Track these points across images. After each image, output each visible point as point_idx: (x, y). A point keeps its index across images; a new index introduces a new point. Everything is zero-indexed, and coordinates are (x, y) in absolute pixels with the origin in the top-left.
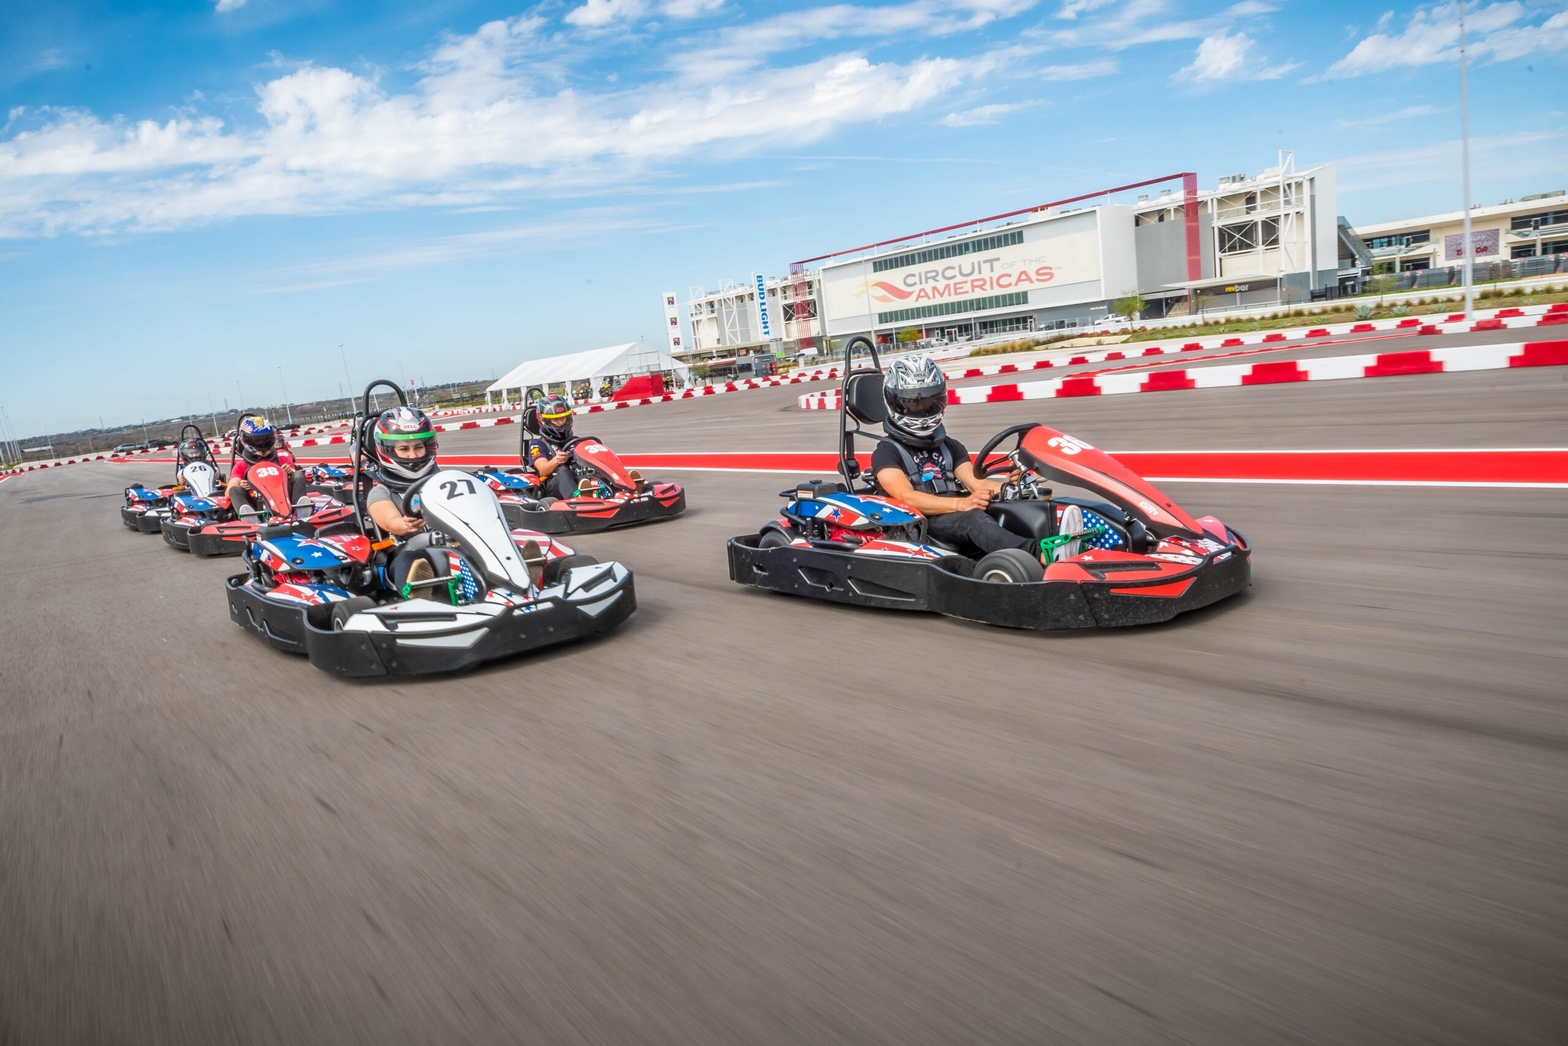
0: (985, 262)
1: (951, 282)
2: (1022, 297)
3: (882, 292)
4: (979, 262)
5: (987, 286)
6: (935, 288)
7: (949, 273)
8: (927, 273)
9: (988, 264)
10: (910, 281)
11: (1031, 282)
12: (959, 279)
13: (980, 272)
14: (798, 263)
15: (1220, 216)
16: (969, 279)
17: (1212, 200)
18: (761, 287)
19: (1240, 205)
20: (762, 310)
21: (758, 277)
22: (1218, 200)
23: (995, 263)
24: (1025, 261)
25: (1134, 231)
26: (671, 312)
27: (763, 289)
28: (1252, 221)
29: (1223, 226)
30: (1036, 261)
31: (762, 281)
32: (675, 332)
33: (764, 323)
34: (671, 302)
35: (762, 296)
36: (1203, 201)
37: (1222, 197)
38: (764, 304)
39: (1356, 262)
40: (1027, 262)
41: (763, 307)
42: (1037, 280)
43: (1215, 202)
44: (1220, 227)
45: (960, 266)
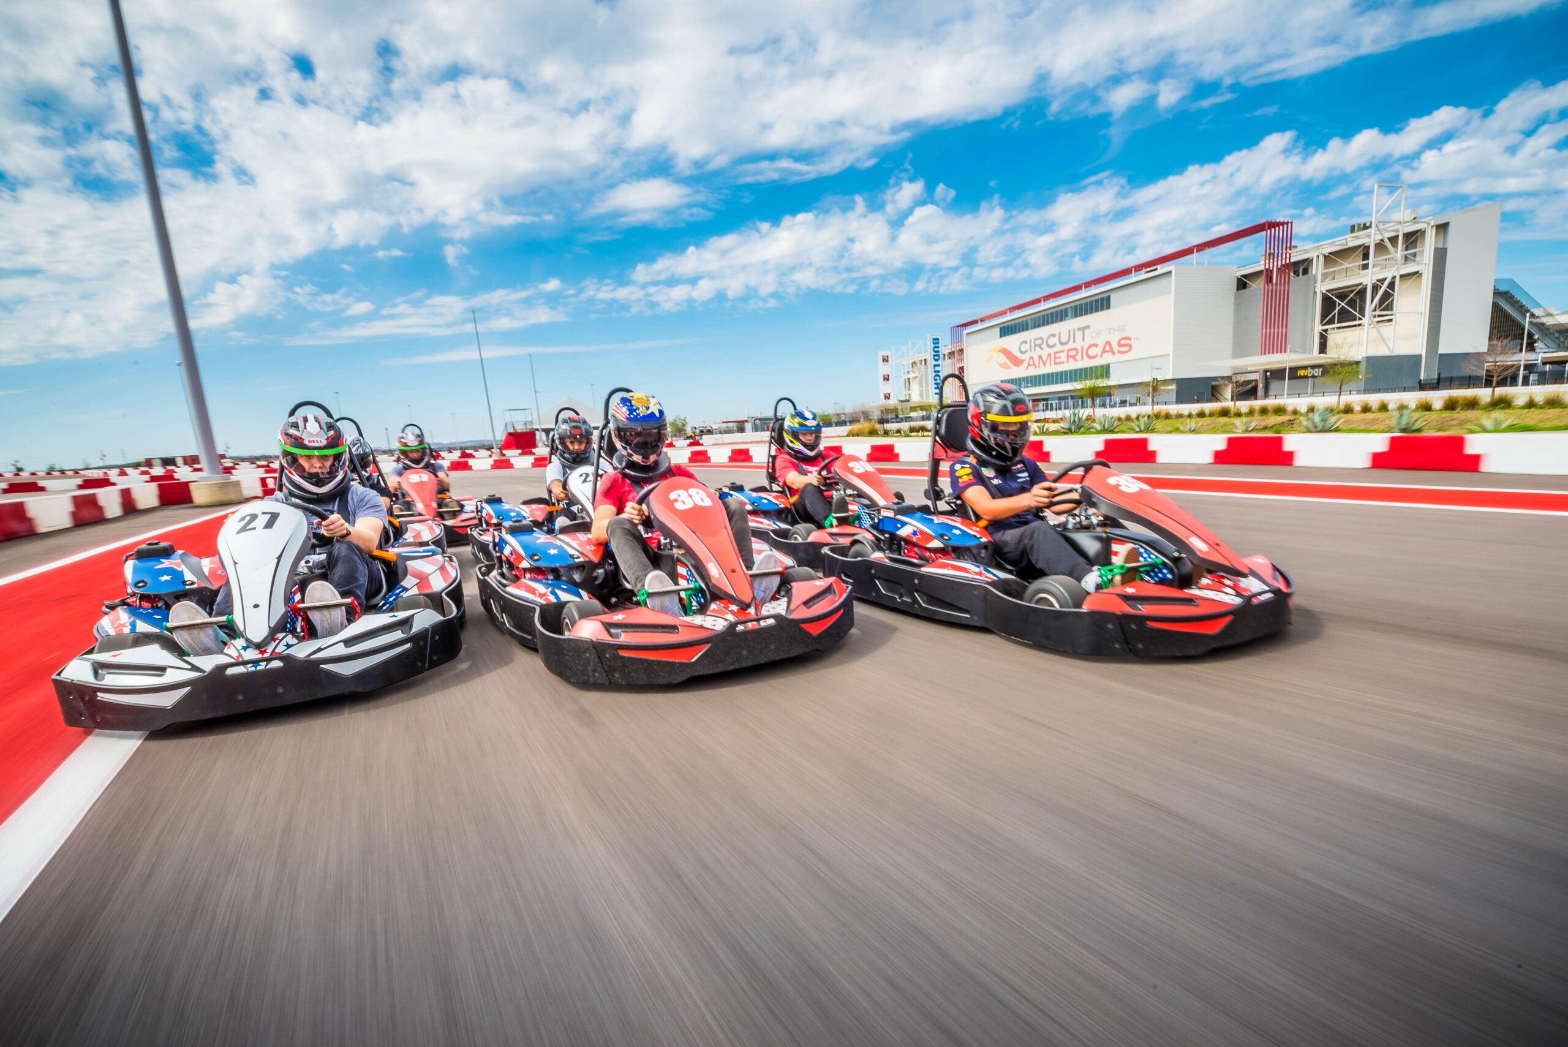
0: (1079, 329)
1: (1052, 351)
2: (1105, 371)
3: (1003, 359)
4: (1074, 330)
5: (1079, 357)
6: (1040, 357)
7: (1052, 341)
8: (1035, 340)
9: (1081, 332)
10: (1024, 347)
11: (1114, 353)
12: (1059, 347)
13: (1074, 341)
14: (960, 326)
15: (1325, 276)
16: (1065, 348)
17: (1318, 257)
18: (936, 349)
19: (1348, 263)
20: (935, 372)
21: (934, 339)
22: (1325, 256)
23: (1086, 331)
24: (1109, 330)
25: (1233, 297)
26: (885, 369)
27: (938, 352)
28: (1361, 284)
29: (1328, 291)
30: (1118, 330)
31: (938, 343)
32: (886, 388)
33: (935, 384)
34: (885, 360)
35: (936, 358)
36: (1308, 259)
37: (1330, 253)
38: (938, 365)
39: (1536, 345)
40: (1112, 331)
41: (937, 368)
42: (1119, 352)
43: (1321, 259)
44: (1324, 292)
45: (1060, 334)
